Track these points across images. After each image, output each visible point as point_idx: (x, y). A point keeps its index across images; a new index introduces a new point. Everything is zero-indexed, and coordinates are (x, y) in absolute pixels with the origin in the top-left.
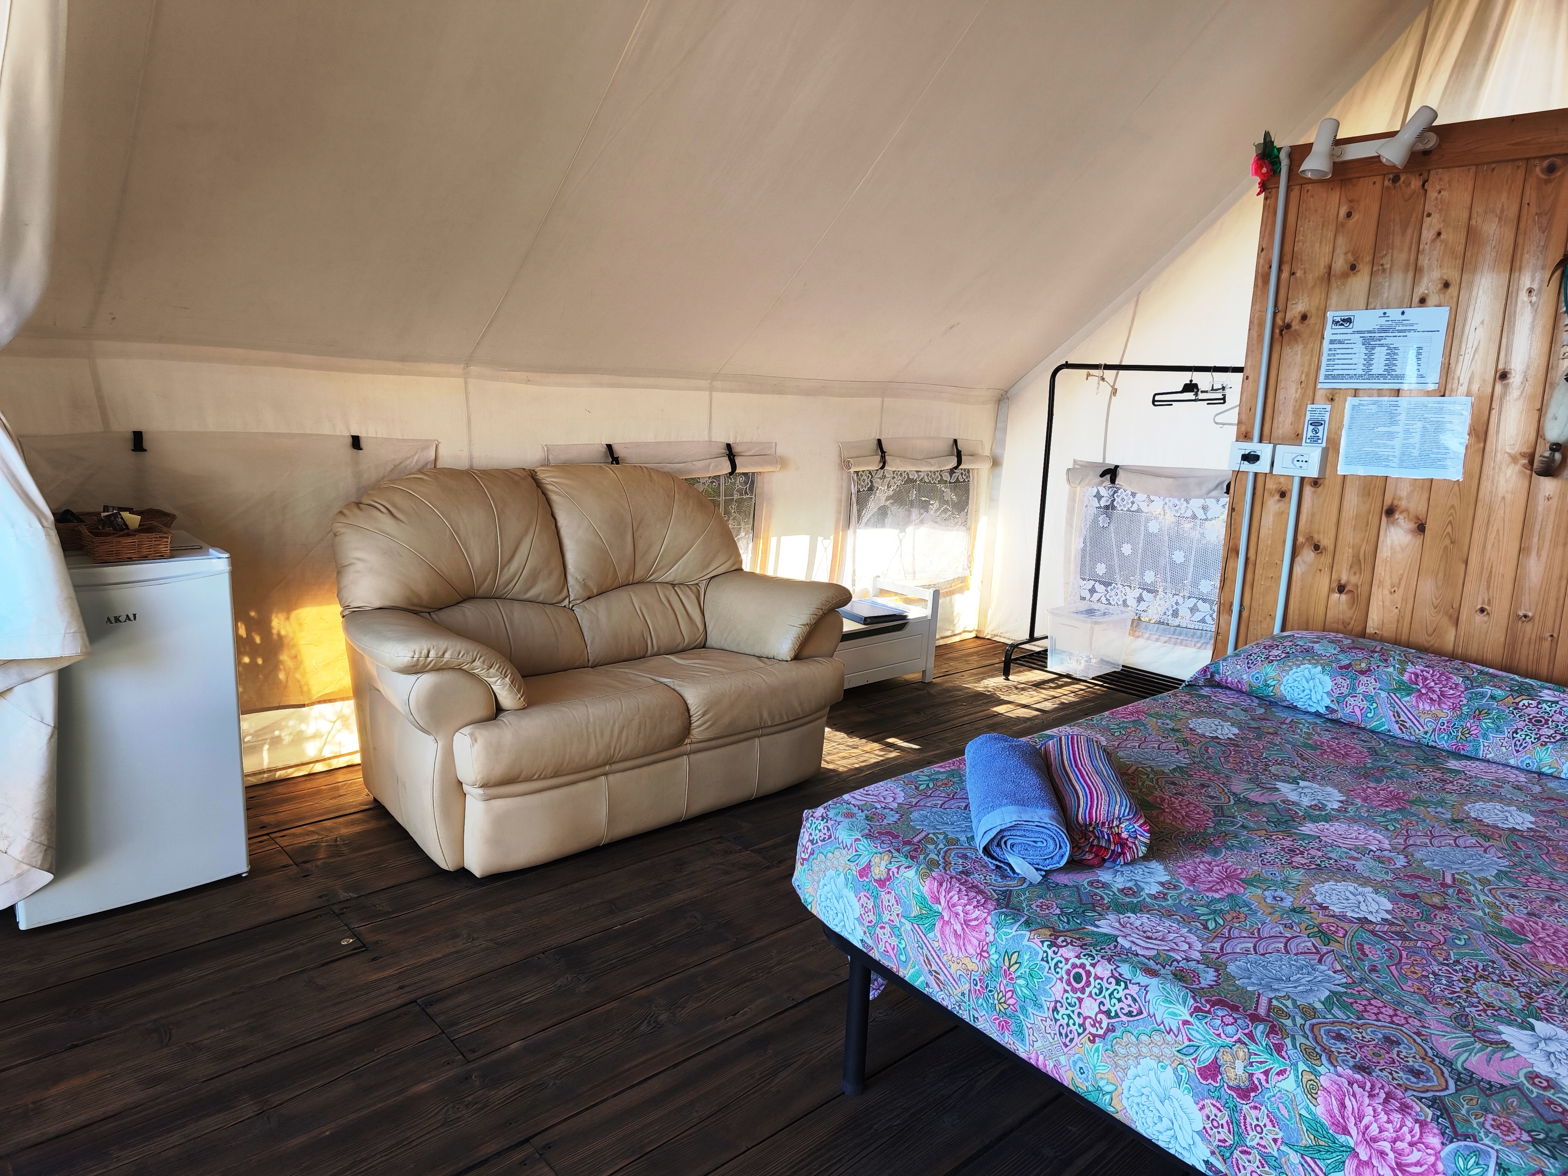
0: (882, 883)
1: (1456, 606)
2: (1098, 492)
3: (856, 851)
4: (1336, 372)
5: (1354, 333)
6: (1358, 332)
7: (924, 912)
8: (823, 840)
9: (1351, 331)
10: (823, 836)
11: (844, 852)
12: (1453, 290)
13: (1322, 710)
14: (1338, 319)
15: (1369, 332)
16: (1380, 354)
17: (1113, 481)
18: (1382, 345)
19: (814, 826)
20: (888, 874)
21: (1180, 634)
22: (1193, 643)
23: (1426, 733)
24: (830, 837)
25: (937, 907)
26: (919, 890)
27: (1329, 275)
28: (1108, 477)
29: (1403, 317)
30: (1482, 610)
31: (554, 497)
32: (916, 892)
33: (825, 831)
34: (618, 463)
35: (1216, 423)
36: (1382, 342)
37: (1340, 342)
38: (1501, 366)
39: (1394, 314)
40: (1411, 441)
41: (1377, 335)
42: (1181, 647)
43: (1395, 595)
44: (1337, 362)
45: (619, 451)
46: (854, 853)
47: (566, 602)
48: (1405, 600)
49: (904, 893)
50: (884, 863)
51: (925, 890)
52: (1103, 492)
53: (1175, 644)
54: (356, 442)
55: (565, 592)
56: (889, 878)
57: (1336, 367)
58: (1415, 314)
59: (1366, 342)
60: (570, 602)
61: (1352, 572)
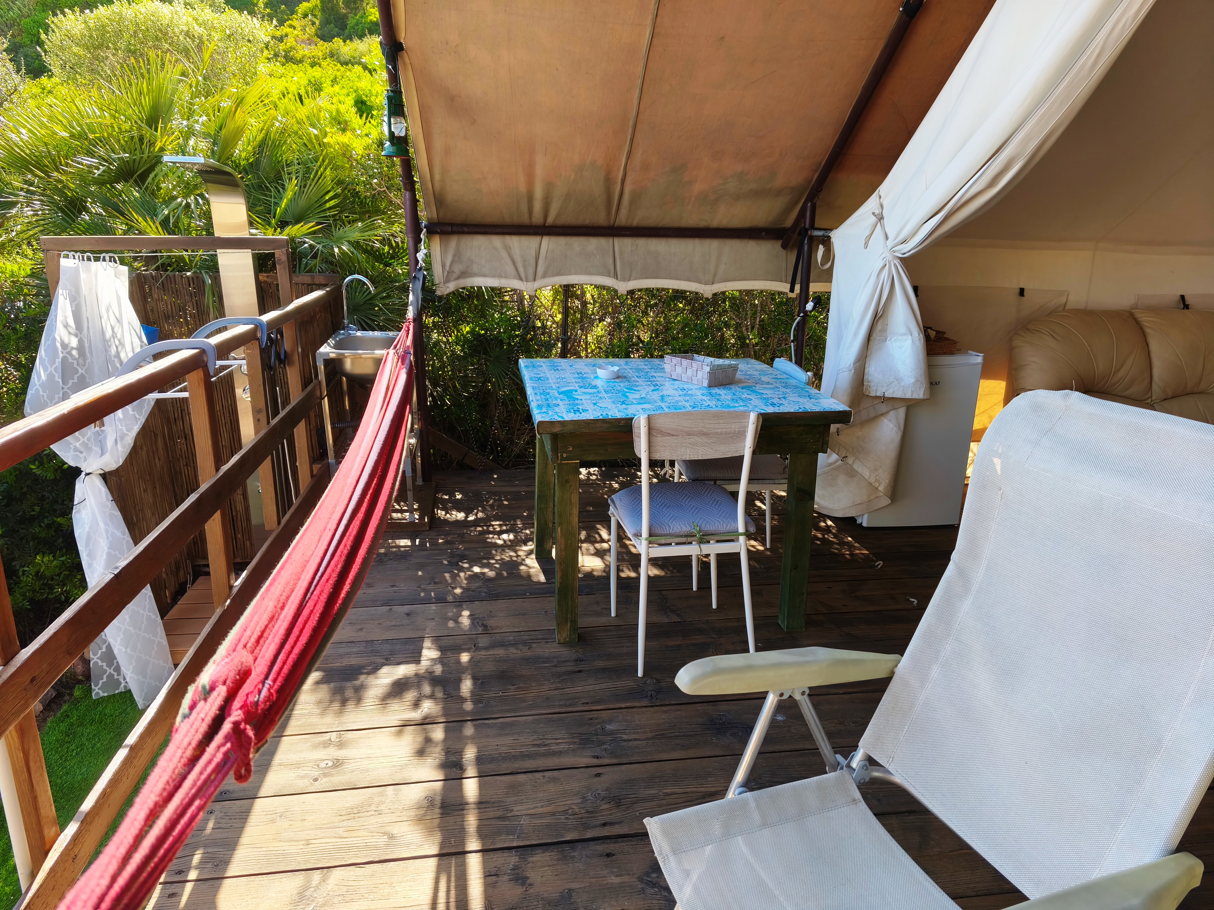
31: (1148, 331)
34: (1188, 308)
45: (1188, 301)
47: (1149, 401)
54: (1022, 292)
55: (1149, 395)
60: (1152, 401)
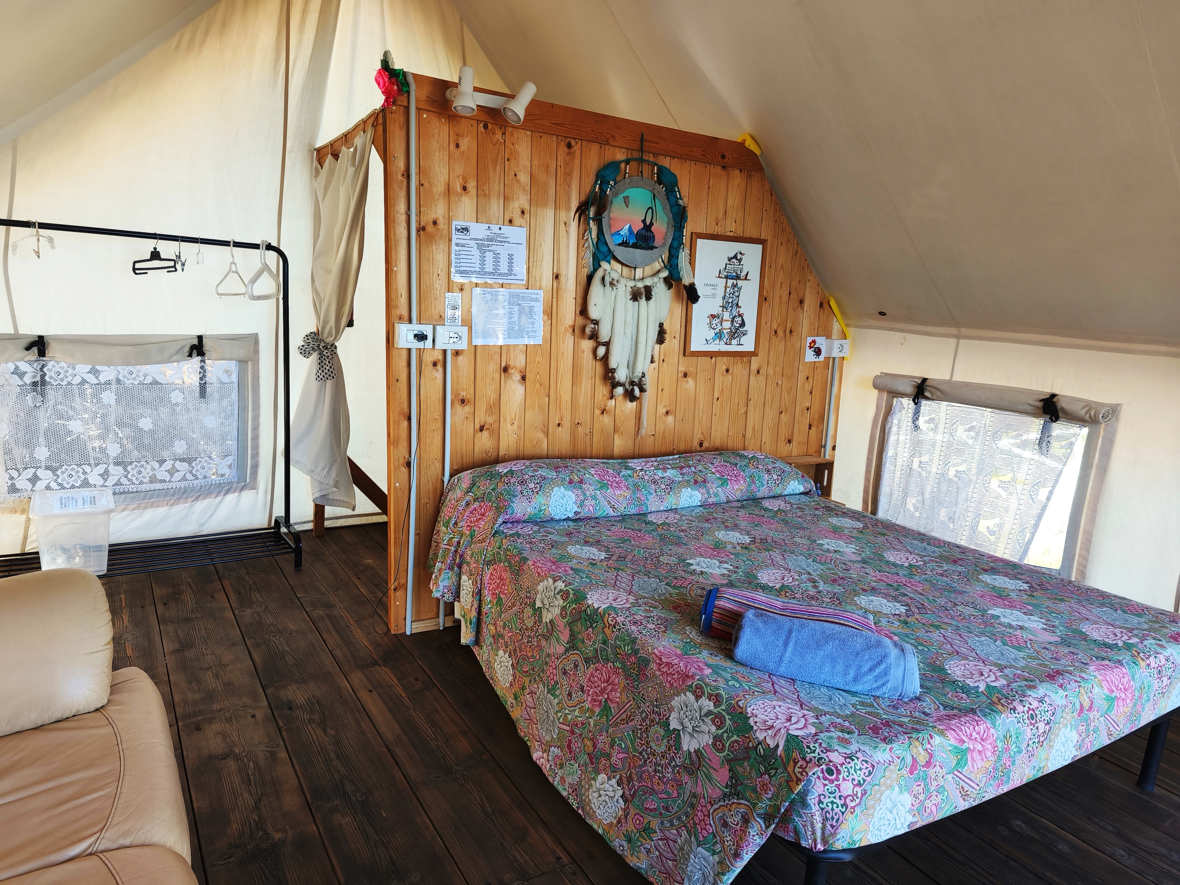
0: (928, 764)
1: (546, 425)
2: (17, 368)
3: (899, 758)
4: (462, 269)
5: (471, 239)
6: (474, 239)
7: (959, 757)
8: (870, 773)
9: (468, 238)
10: (867, 772)
11: (892, 767)
12: (527, 216)
13: (571, 515)
14: (459, 227)
15: (481, 240)
16: (489, 256)
17: (42, 353)
18: (489, 251)
19: (852, 771)
20: (928, 753)
21: (151, 497)
22: (165, 502)
23: (625, 508)
24: (873, 766)
25: (965, 745)
26: (950, 745)
27: (449, 191)
28: (35, 350)
29: (500, 232)
30: (559, 425)
32: (950, 748)
33: (866, 765)
35: (218, 294)
36: (490, 248)
37: (463, 246)
38: (555, 271)
39: (495, 228)
40: (513, 319)
41: (486, 243)
42: (152, 509)
43: (514, 425)
44: (462, 260)
46: (899, 761)
48: (519, 427)
49: (945, 756)
50: (920, 749)
51: (952, 742)
52: (24, 366)
53: (145, 508)
56: (931, 756)
57: (462, 264)
58: (507, 230)
59: (480, 247)
61: (487, 414)
